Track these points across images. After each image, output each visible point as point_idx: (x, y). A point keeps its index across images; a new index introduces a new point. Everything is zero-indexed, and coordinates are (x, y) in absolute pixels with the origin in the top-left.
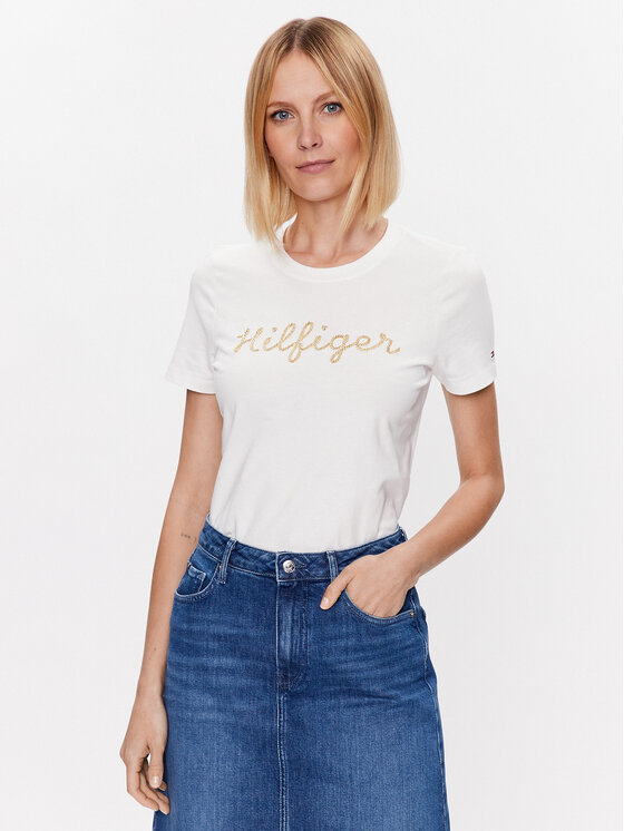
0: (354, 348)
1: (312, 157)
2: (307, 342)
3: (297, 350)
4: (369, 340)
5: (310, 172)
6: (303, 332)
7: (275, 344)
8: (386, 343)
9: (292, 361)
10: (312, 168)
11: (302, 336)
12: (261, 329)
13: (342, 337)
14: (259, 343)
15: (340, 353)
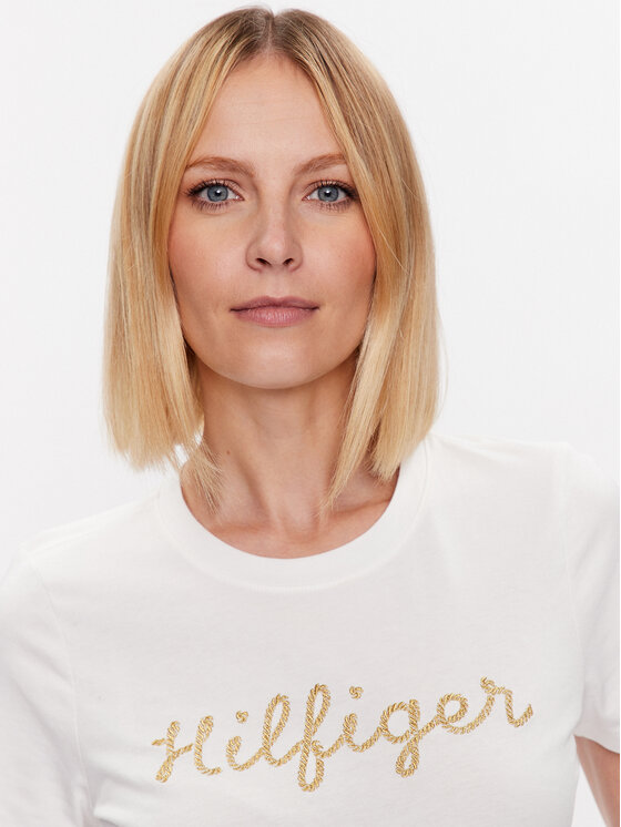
0: (439, 729)
1: (275, 286)
2: (328, 733)
3: (312, 759)
4: (464, 706)
5: (263, 322)
6: (310, 713)
7: (254, 751)
8: (500, 699)
9: (311, 788)
10: (269, 315)
11: (312, 724)
12: (208, 721)
13: (401, 706)
14: (214, 753)
15: (413, 750)
